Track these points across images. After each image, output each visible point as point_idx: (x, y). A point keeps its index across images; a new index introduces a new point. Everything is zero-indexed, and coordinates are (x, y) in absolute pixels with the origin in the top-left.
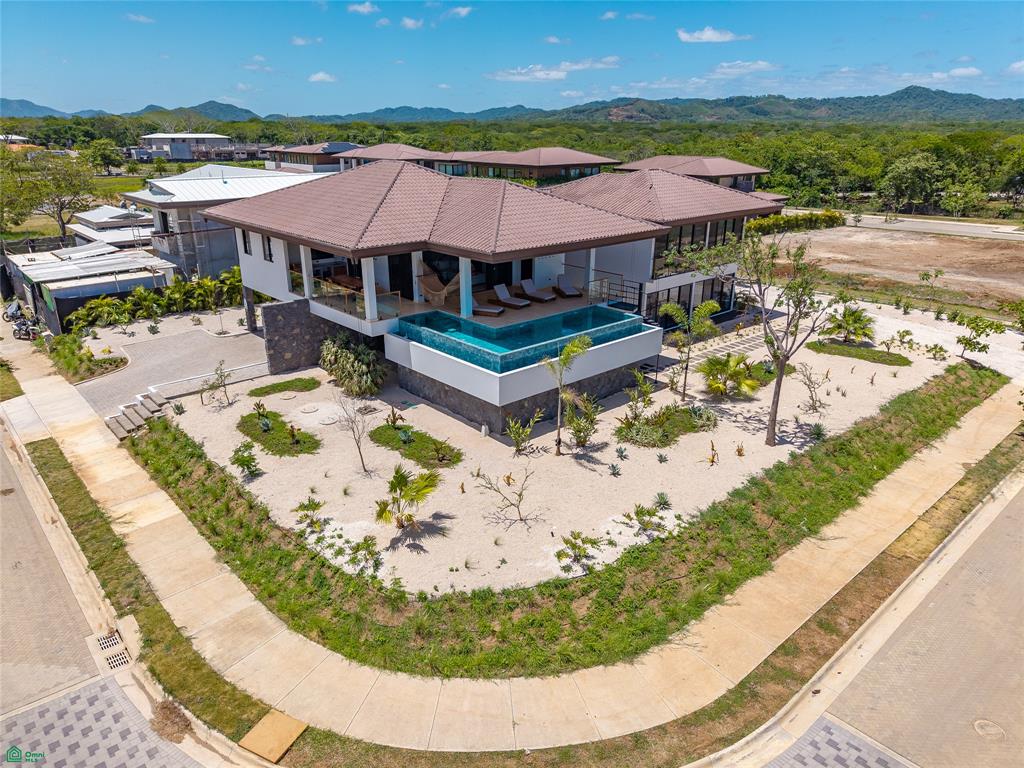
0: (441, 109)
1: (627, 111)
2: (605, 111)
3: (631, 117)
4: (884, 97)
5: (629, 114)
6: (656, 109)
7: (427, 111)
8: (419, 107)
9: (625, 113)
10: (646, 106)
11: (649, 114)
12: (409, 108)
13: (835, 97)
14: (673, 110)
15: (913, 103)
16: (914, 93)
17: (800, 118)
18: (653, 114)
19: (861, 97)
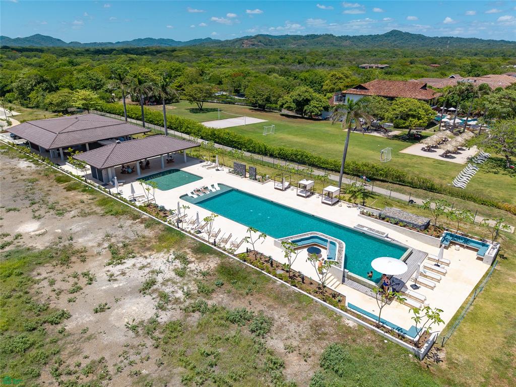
0: (169, 39)
1: (252, 41)
2: (240, 42)
3: (253, 45)
4: (381, 35)
5: (253, 43)
6: (267, 41)
7: (161, 41)
9: (251, 43)
10: (262, 39)
11: (263, 43)
12: (151, 39)
14: (275, 41)
15: (394, 38)
16: (394, 34)
17: (336, 46)
18: (265, 43)
19: (371, 35)
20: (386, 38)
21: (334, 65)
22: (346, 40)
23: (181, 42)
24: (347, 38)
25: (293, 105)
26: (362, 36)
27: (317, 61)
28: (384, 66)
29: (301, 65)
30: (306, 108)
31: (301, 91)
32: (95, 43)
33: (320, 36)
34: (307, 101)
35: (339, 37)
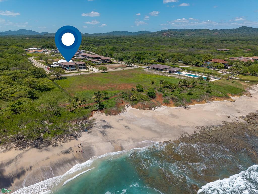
0: (126, 31)
2: (162, 33)
3: (168, 35)
4: (236, 29)
6: (175, 33)
7: (123, 32)
8: (121, 31)
9: (167, 34)
10: (172, 32)
11: (173, 34)
12: (119, 31)
13: (223, 29)
14: (179, 33)
15: (243, 31)
16: (243, 28)
17: (210, 35)
18: (174, 34)
19: (230, 29)
20: (238, 31)
21: (207, 48)
22: (216, 32)
23: (132, 33)
24: (216, 31)
25: (195, 64)
26: (225, 29)
27: (200, 46)
28: (227, 50)
29: (193, 48)
30: (198, 64)
31: (197, 61)
32: (95, 34)
33: (202, 30)
34: (198, 63)
35: (212, 30)
